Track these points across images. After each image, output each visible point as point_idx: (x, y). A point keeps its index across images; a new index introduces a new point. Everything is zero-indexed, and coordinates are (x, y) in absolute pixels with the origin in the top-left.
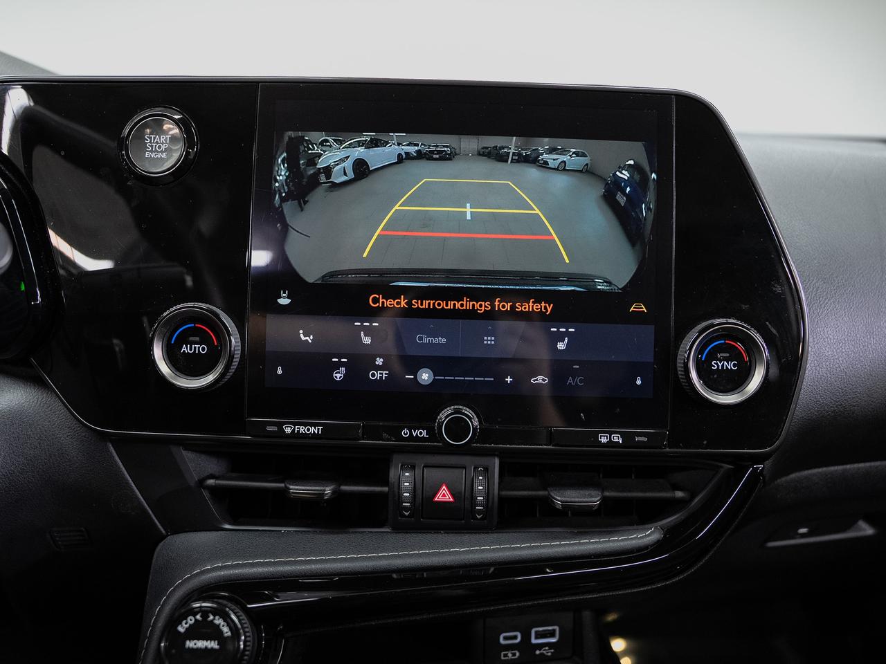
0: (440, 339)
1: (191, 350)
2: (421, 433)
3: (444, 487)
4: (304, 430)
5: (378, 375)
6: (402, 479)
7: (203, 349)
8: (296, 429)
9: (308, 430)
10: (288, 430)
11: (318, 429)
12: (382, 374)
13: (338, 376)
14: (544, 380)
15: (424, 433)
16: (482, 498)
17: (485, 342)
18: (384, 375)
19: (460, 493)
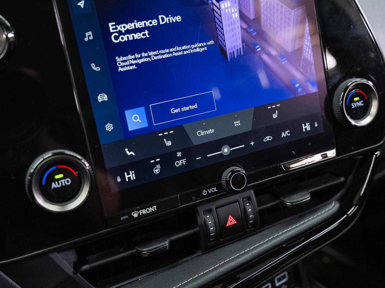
0: (210, 130)
1: (59, 184)
2: (213, 190)
3: (230, 216)
4: (146, 212)
5: (180, 163)
6: (207, 220)
7: (68, 181)
8: (141, 213)
9: (148, 211)
10: (135, 215)
11: (154, 208)
12: (182, 161)
13: (157, 171)
14: (270, 138)
15: (215, 189)
16: (252, 216)
17: (235, 125)
18: (184, 162)
19: (239, 216)
